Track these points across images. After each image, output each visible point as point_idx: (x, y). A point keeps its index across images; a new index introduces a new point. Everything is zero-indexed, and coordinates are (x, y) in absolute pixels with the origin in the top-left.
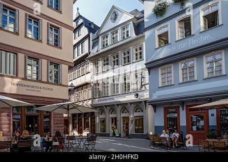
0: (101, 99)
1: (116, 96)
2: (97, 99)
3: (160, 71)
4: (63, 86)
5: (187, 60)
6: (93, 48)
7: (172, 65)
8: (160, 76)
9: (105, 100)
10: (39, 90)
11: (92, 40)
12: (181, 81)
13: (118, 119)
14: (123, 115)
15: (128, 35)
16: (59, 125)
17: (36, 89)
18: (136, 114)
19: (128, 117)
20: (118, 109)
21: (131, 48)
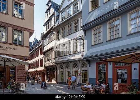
0: (61, 58)
1: (69, 56)
2: (57, 58)
3: (93, 32)
4: (25, 47)
5: (113, 19)
6: (56, 22)
7: (102, 26)
8: (93, 37)
9: (62, 58)
10: (6, 49)
11: (56, 17)
12: (108, 39)
13: (71, 72)
14: (74, 69)
15: (77, 9)
16: (21, 75)
17: (3, 49)
18: (83, 69)
19: (78, 71)
20: (71, 65)
21: (79, 18)
